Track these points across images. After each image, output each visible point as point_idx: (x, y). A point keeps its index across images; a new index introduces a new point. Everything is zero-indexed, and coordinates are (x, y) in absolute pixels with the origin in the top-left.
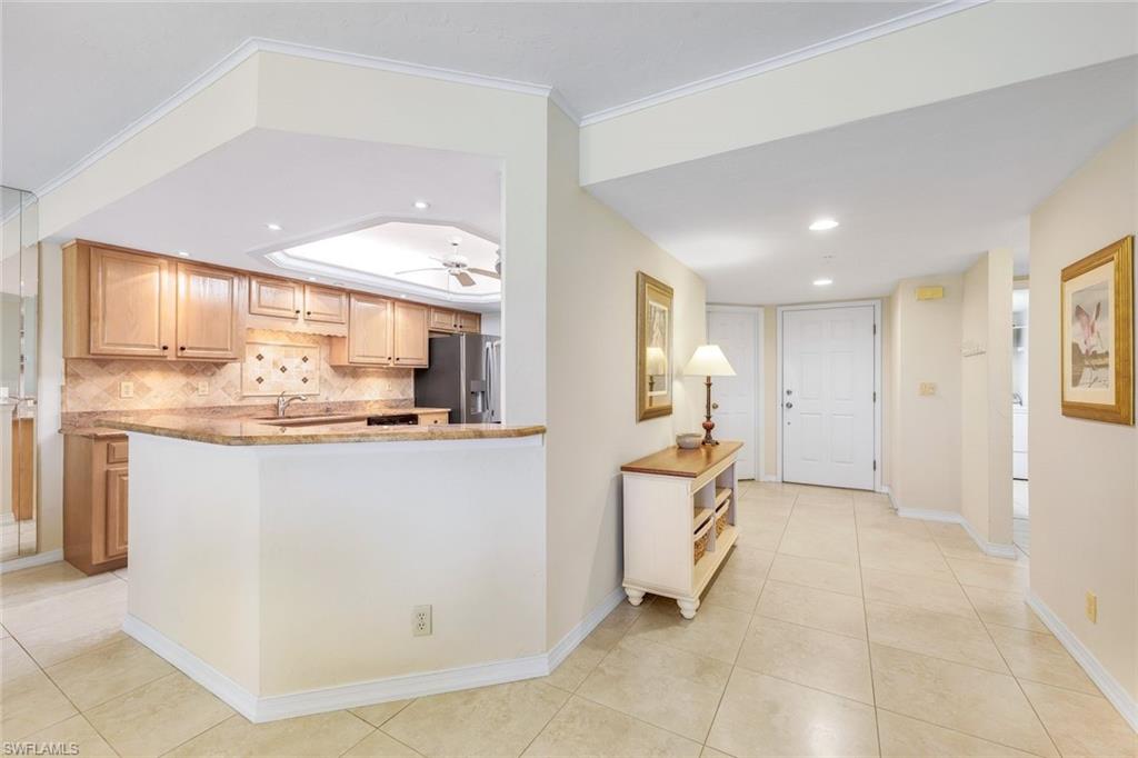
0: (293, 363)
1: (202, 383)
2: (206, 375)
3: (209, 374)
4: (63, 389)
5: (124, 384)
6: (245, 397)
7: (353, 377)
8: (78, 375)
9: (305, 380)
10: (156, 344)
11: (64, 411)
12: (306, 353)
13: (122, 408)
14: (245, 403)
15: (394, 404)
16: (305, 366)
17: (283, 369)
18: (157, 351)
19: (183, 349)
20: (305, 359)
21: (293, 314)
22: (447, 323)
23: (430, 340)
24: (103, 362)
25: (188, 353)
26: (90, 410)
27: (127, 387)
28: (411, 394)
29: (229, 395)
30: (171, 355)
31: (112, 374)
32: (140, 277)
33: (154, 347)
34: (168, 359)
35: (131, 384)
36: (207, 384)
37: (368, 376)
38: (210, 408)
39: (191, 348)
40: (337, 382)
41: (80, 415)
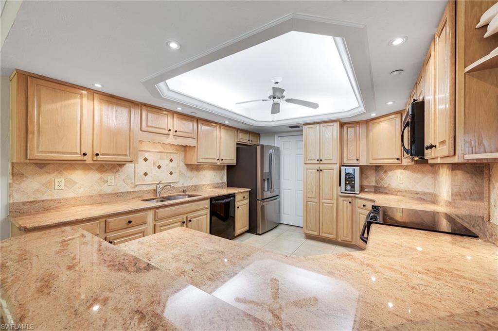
0: (164, 163)
1: (110, 177)
2: (113, 172)
3: (115, 171)
4: (10, 186)
5: (57, 180)
6: (137, 185)
7: (197, 171)
8: (22, 174)
9: (171, 173)
10: (78, 151)
11: (11, 201)
12: (172, 156)
13: (56, 197)
14: (137, 189)
15: (217, 186)
16: (171, 164)
17: (159, 167)
18: (79, 157)
19: (97, 155)
20: (171, 161)
21: (166, 132)
22: (245, 139)
23: (237, 148)
24: (42, 165)
25: (100, 157)
26: (32, 200)
27: (59, 182)
28: (225, 179)
29: (128, 185)
30: (89, 159)
31: (49, 173)
32: (67, 102)
33: (76, 153)
34: (87, 162)
35: (62, 180)
36: (113, 177)
37: (204, 170)
38: (115, 194)
39: (103, 154)
40: (189, 174)
41: (24, 204)
